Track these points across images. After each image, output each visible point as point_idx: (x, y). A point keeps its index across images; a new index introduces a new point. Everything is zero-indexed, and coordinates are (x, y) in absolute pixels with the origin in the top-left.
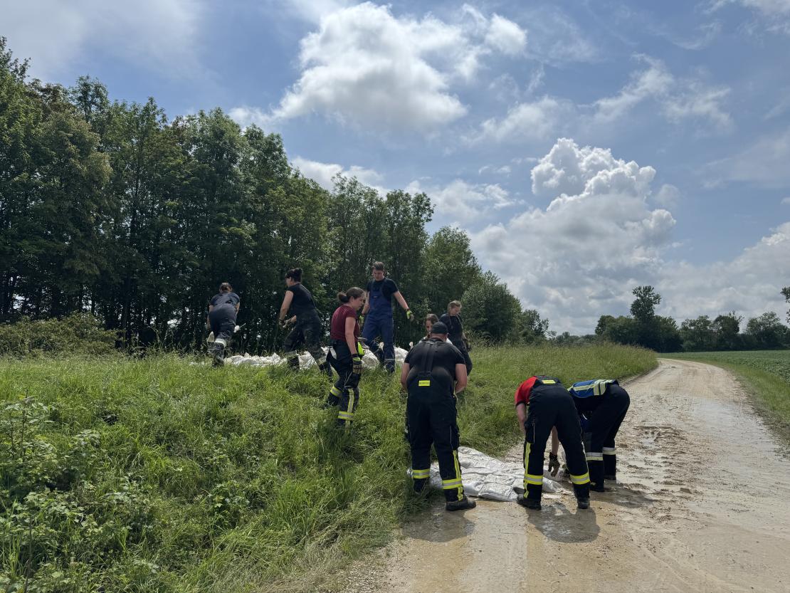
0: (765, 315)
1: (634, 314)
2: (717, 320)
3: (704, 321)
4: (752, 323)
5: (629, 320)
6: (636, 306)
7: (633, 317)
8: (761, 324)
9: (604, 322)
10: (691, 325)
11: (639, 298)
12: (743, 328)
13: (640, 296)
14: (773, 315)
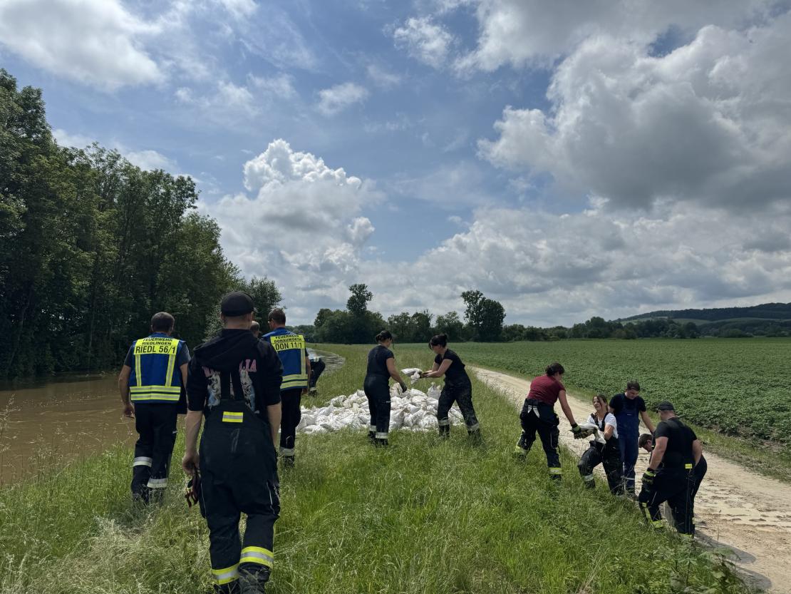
0: (450, 313)
1: (350, 309)
2: (414, 316)
3: (405, 316)
4: (440, 320)
5: (344, 314)
6: (352, 301)
7: (348, 311)
8: (446, 321)
9: (323, 315)
10: (395, 320)
11: (354, 294)
12: (433, 323)
13: (355, 293)
14: (455, 314)
